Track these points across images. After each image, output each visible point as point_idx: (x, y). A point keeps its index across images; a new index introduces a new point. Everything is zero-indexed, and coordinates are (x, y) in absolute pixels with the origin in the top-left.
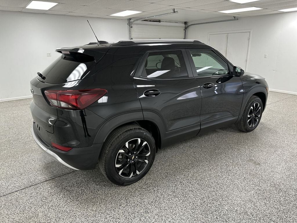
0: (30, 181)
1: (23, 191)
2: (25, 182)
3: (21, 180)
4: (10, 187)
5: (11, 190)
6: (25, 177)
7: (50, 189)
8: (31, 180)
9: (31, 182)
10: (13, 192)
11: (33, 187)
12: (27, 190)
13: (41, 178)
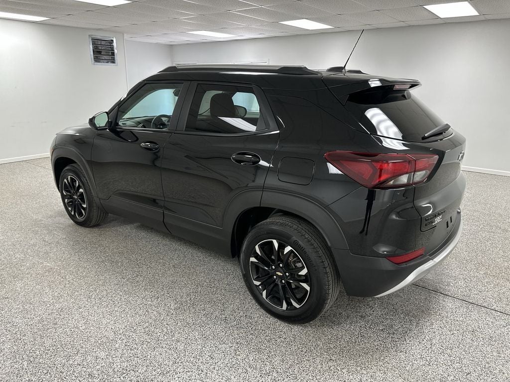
0: (468, 311)
1: (485, 304)
2: (475, 315)
3: (480, 322)
4: (502, 323)
5: (503, 318)
6: (470, 322)
7: (452, 284)
8: (465, 310)
9: (468, 308)
10: (501, 312)
11: (469, 300)
12: (480, 302)
13: (449, 304)
